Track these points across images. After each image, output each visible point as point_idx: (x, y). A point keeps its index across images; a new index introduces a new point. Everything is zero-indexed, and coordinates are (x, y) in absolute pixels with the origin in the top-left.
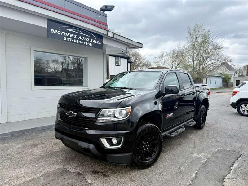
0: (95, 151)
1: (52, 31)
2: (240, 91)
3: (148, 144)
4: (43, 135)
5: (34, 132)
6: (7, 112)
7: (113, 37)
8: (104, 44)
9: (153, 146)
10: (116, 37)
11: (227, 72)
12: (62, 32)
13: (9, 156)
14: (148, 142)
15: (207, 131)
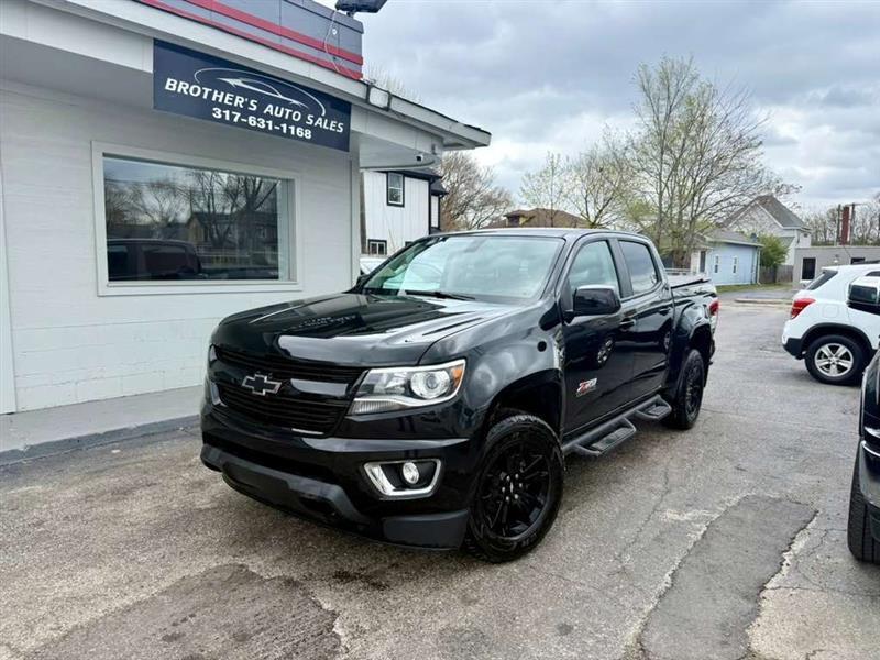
0: (347, 508)
1: (171, 84)
2: (819, 301)
3: (519, 481)
4: (146, 454)
5: (117, 444)
6: (15, 377)
7: (387, 109)
8: (354, 132)
9: (534, 488)
10: (396, 106)
11: (773, 230)
12: (207, 90)
13: (42, 529)
14: (517, 476)
15: (706, 434)
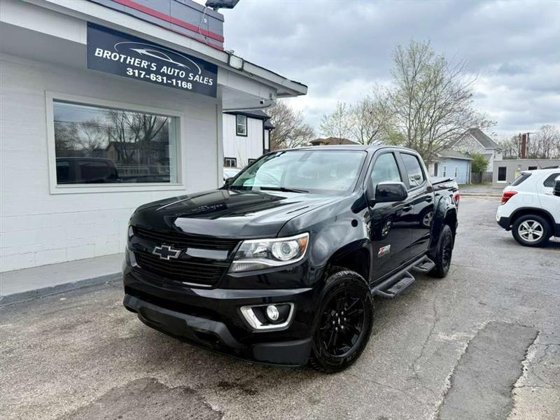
1: (99, 52)
2: (520, 193)
4: (84, 301)
5: (64, 294)
7: (241, 70)
8: (220, 85)
10: (247, 68)
11: (479, 150)
12: (123, 56)
15: (455, 280)
